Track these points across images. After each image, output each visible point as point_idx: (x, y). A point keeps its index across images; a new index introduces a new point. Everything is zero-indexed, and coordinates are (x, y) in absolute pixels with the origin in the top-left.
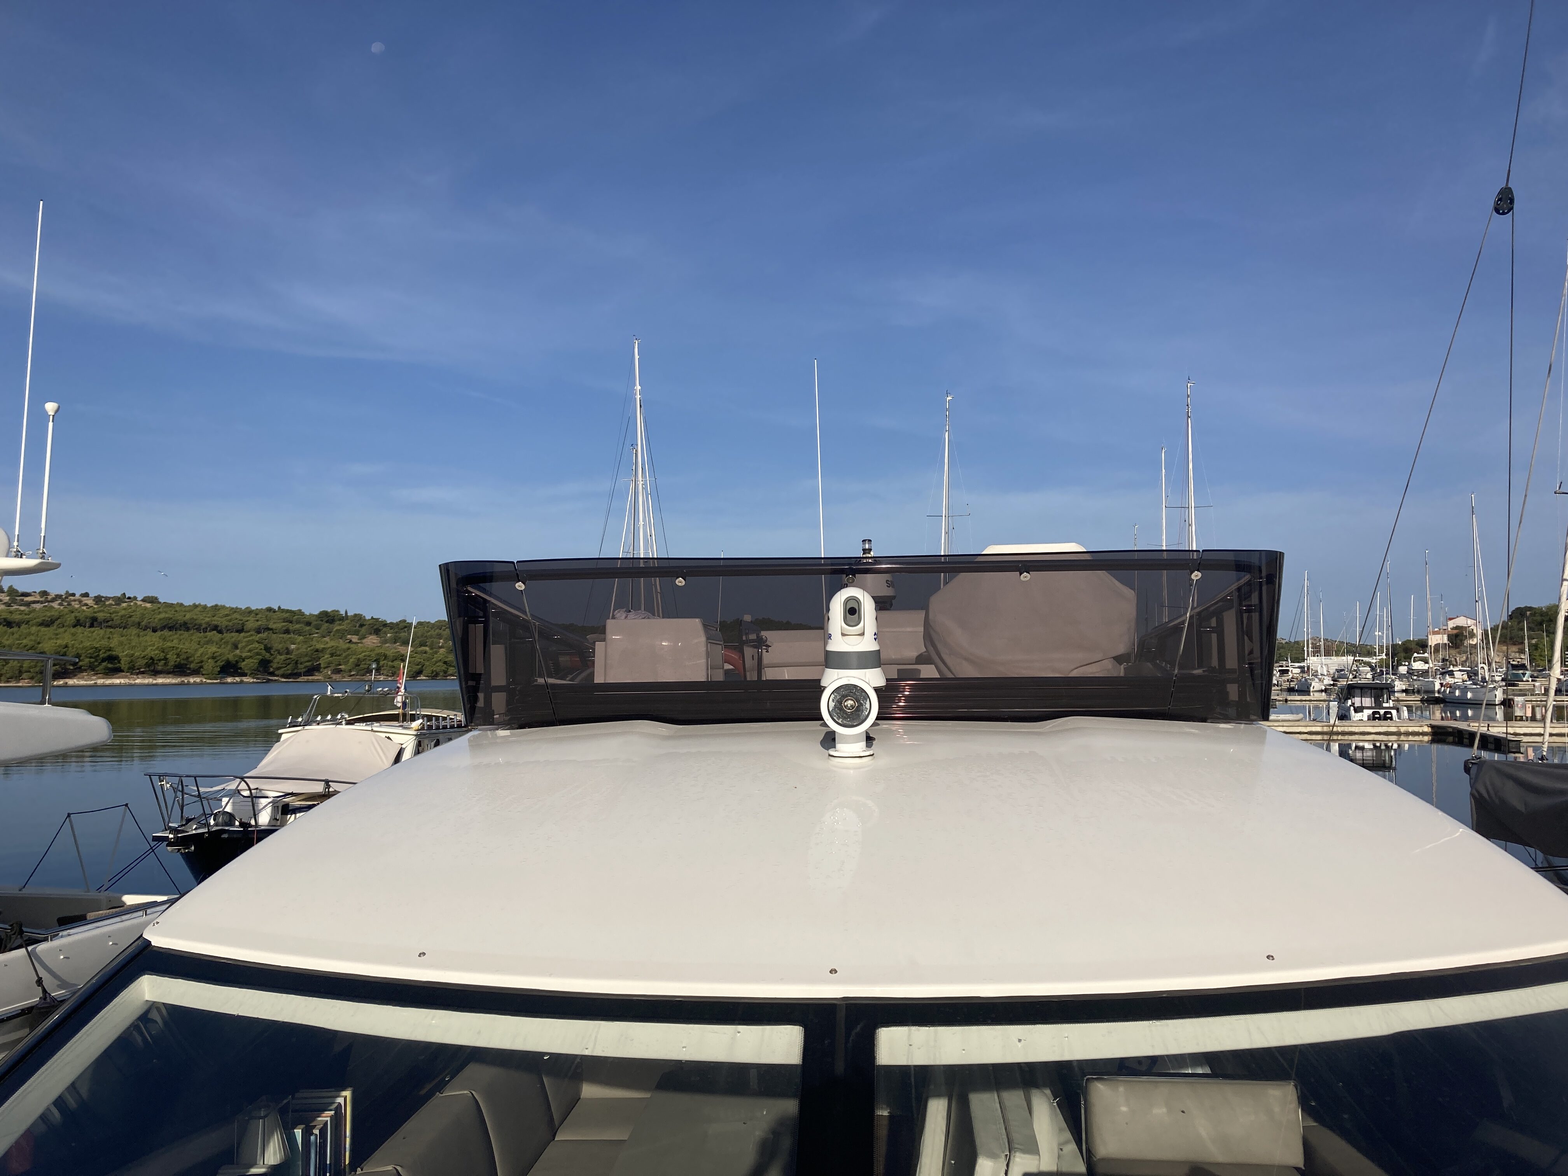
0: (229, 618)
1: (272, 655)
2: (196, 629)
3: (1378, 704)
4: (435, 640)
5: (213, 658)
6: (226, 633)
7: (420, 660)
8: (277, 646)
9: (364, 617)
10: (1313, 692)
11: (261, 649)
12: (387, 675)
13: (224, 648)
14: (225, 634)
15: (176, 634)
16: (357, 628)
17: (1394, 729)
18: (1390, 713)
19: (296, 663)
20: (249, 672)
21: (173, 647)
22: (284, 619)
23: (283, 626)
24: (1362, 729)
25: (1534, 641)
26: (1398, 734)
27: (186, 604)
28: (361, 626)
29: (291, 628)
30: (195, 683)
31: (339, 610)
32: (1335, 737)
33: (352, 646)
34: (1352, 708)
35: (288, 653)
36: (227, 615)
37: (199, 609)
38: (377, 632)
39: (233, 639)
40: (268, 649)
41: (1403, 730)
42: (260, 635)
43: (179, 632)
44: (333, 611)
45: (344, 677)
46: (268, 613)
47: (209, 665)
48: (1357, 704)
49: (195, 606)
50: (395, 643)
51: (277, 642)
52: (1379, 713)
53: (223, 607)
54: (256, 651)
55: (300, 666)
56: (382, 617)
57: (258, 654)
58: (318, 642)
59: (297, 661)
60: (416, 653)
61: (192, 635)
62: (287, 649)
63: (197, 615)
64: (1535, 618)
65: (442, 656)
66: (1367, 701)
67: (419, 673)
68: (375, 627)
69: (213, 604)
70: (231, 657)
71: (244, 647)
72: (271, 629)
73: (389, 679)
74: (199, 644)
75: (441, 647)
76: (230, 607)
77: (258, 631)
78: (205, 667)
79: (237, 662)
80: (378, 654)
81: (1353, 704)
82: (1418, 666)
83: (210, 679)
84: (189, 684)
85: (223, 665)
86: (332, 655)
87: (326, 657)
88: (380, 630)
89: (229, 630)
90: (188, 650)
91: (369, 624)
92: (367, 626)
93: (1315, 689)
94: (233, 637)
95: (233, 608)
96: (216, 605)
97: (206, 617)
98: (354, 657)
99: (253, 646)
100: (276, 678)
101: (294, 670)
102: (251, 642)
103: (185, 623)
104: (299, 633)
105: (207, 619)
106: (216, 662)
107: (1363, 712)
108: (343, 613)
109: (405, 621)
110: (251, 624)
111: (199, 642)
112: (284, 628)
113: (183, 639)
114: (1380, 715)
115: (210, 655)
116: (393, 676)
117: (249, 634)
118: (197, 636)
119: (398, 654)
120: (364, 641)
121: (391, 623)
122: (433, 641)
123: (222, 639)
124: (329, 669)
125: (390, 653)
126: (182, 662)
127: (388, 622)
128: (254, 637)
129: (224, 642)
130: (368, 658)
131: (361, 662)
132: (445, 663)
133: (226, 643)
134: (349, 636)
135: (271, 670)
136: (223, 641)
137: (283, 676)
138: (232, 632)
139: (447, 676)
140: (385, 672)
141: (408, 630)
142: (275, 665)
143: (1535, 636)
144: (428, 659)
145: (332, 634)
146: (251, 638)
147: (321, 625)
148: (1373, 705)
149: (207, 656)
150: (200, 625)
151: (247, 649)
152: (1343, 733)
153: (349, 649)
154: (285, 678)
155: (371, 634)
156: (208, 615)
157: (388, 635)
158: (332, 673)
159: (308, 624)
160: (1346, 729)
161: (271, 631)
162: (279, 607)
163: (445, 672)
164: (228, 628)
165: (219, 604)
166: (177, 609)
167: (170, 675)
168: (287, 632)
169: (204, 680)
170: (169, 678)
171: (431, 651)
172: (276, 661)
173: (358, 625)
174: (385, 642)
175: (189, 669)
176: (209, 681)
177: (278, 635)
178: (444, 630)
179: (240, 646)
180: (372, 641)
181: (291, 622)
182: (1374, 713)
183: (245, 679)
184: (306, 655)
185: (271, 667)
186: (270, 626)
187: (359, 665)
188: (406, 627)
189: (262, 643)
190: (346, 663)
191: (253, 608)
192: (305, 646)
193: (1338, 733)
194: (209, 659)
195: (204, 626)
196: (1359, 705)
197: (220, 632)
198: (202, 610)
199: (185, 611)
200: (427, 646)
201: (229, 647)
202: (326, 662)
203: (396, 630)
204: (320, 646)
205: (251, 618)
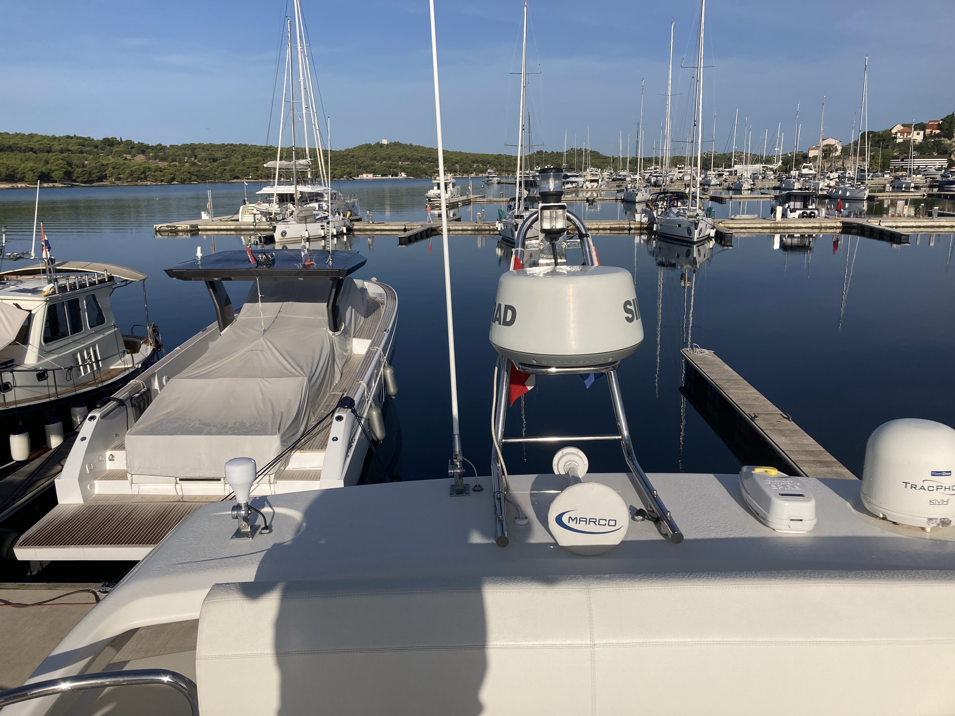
0: (40, 142)
1: (73, 168)
2: (18, 150)
3: (805, 207)
4: (182, 157)
5: (32, 170)
6: (40, 153)
7: (172, 171)
8: (75, 162)
9: (133, 142)
10: (744, 190)
11: (64, 164)
12: (152, 182)
13: (39, 163)
14: (38, 154)
15: (5, 154)
16: (129, 149)
17: (817, 225)
18: (814, 213)
19: (90, 173)
20: (58, 180)
21: (3, 163)
22: (79, 143)
23: (78, 148)
24: (797, 225)
25: (872, 154)
26: (820, 228)
27: (11, 133)
28: (132, 148)
29: (84, 150)
30: (22, 188)
31: (116, 137)
32: (778, 231)
33: (126, 162)
34: (789, 209)
35: (83, 167)
36: (38, 141)
37: (20, 136)
38: (143, 152)
39: (45, 158)
40: (70, 164)
41: (823, 225)
42: (62, 155)
43: (7, 153)
44: (112, 138)
45: (123, 183)
46: (67, 139)
47: (29, 176)
48: (792, 207)
49: (17, 135)
50: (156, 159)
51: (75, 159)
52: (806, 213)
53: (36, 135)
54: (61, 165)
55: (93, 176)
56: (146, 143)
57: (62, 168)
58: (103, 159)
59: (90, 172)
60: (170, 166)
61: (16, 154)
62: (83, 164)
63: (18, 141)
64: (874, 139)
65: (187, 169)
66: (799, 205)
67: (173, 179)
68: (141, 149)
69: (29, 133)
70: (44, 169)
71: (53, 163)
72: (70, 151)
73: (154, 184)
74: (21, 161)
75: (186, 162)
76: (41, 135)
77: (62, 152)
78: (27, 176)
79: (49, 173)
80: (144, 167)
81: (789, 206)
82: (805, 171)
83: (32, 185)
84: (17, 188)
85: (39, 175)
86: (114, 168)
87: (110, 169)
88: (145, 151)
89: (41, 151)
90: (14, 166)
91: (138, 147)
92: (136, 148)
93: (745, 189)
94: (44, 156)
95: (43, 136)
96: (32, 134)
97: (24, 142)
98: (129, 169)
99: (59, 162)
100: (77, 184)
101: (89, 178)
102: (58, 159)
103: (10, 147)
104: (90, 153)
105: (25, 144)
106: (34, 173)
107: (795, 212)
108: (119, 139)
109: (161, 145)
110: (56, 147)
111: (21, 159)
112: (79, 150)
113: (10, 157)
114: (807, 214)
115: (29, 168)
116: (156, 182)
117: (55, 154)
118: (20, 155)
119: (158, 167)
120: (135, 158)
121: (152, 146)
122: (180, 158)
123: (37, 157)
124: (113, 177)
125: (152, 166)
126: (11, 173)
127: (150, 145)
128: (59, 156)
129: (39, 160)
130: (138, 170)
131: (134, 172)
132: (189, 173)
133: (40, 160)
134: (125, 155)
135: (74, 178)
136: (38, 158)
137: (83, 182)
138: (44, 152)
139: (191, 182)
140: (150, 179)
141: (163, 151)
142: (75, 175)
143: (873, 150)
144: (178, 171)
145: (113, 154)
146: (56, 157)
147: (105, 148)
148: (802, 207)
149: (27, 170)
150: (21, 148)
151: (55, 164)
152: (784, 228)
153: (124, 164)
154: (84, 184)
155: (139, 153)
156: (26, 141)
157: (151, 154)
158: (115, 180)
159: (96, 147)
160: (786, 225)
161: (70, 152)
162: (75, 135)
163: (190, 179)
164: (40, 149)
165: (33, 133)
166: (5, 136)
167: (4, 182)
168: (82, 152)
169: (28, 185)
170: (3, 184)
171: (179, 165)
172: (75, 172)
173: (130, 147)
174: (149, 159)
175: (16, 178)
176: (31, 186)
177: (75, 154)
178: (188, 151)
179: (50, 162)
180: (140, 158)
181: (84, 146)
182: (803, 213)
183: (56, 185)
184: (96, 168)
185: (73, 176)
186: (69, 149)
187: (133, 175)
188: (161, 149)
189: (65, 160)
190: (124, 173)
191: (57, 136)
192: (94, 162)
193: (780, 228)
194: (28, 171)
195: (23, 148)
196: (793, 208)
197: (35, 152)
198: (21, 137)
199: (9, 138)
200: (176, 161)
201: (42, 163)
202: (110, 173)
203: (156, 151)
204: (105, 162)
205: (56, 143)
